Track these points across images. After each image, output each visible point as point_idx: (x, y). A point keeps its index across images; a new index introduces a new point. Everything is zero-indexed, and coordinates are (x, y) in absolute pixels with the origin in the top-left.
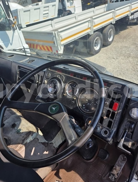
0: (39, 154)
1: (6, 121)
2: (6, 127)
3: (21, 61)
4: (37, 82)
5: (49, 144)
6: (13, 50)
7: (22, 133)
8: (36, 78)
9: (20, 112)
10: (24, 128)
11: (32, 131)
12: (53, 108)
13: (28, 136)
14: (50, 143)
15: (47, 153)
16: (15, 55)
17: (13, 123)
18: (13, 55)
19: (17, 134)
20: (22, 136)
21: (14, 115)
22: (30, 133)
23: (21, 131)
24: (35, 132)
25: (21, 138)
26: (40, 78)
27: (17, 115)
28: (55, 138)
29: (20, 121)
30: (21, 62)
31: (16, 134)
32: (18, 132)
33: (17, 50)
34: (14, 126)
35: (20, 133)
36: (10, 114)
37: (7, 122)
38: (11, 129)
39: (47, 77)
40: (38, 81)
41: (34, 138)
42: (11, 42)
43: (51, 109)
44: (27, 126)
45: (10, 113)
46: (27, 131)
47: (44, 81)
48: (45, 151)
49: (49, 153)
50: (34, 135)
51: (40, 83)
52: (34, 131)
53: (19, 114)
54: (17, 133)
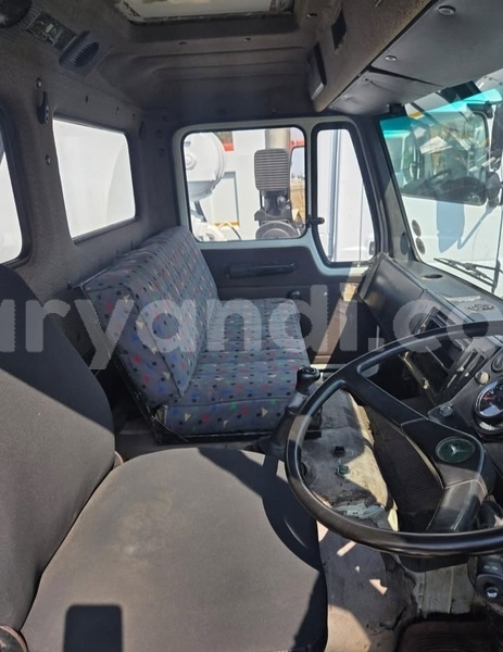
0: (358, 568)
1: (329, 431)
2: (319, 444)
3: (451, 297)
4: (462, 369)
5: (401, 570)
6: (450, 261)
7: (348, 481)
8: (461, 358)
9: (373, 433)
10: (358, 473)
11: (373, 492)
12: (453, 449)
13: (357, 499)
14: (406, 575)
15: (383, 590)
16: (445, 277)
17: (339, 445)
18: (439, 276)
19: (334, 476)
20: (343, 488)
21: (354, 430)
22: (364, 495)
23: (348, 476)
24: (379, 505)
25: (339, 489)
26: (474, 362)
27: (361, 434)
28: (429, 573)
29: (360, 451)
30: (449, 299)
31: (331, 474)
32: (341, 472)
33: (459, 266)
34: (339, 452)
35: (343, 478)
36: (345, 421)
37: (329, 436)
38: (330, 455)
39: (497, 367)
40: (465, 367)
41: (366, 516)
42: (463, 239)
43: (446, 448)
44: (369, 474)
45: (348, 419)
46: (362, 485)
47: (481, 374)
48: (377, 578)
49: (385, 595)
50: (373, 509)
51: (467, 375)
52: (379, 500)
53: (366, 434)
54: (336, 474)
